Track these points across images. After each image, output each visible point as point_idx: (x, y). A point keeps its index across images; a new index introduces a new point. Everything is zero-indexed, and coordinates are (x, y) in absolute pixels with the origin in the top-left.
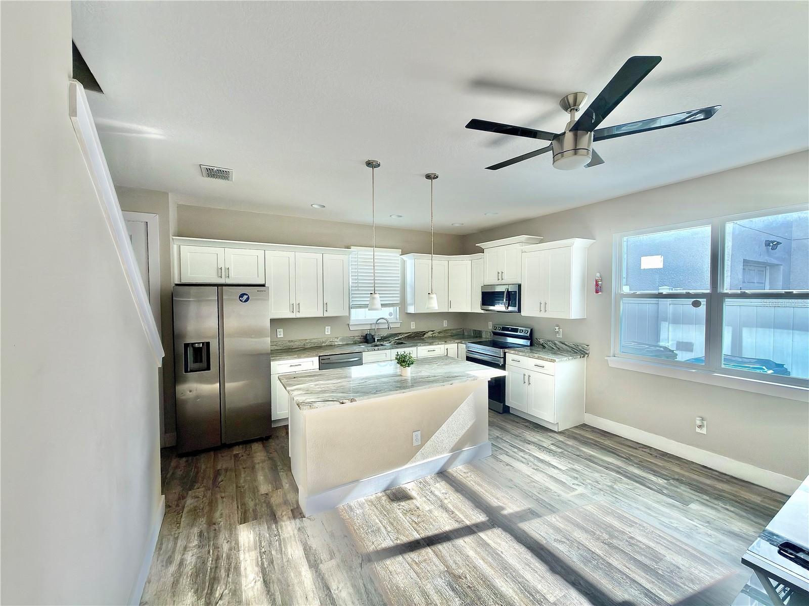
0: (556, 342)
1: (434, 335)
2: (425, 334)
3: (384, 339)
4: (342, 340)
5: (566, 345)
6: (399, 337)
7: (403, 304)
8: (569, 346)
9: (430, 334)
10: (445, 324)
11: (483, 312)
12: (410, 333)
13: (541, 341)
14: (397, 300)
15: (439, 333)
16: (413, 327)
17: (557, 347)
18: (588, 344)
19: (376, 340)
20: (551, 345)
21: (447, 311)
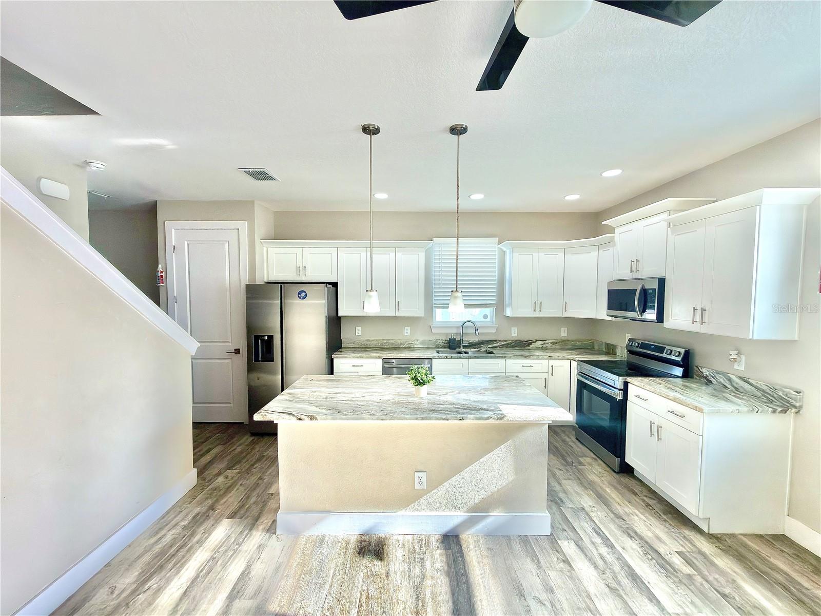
0: (733, 377)
1: (544, 346)
2: (531, 344)
3: (471, 345)
4: (422, 343)
5: (751, 385)
6: (494, 345)
7: (500, 306)
8: (756, 388)
9: (539, 344)
10: (564, 333)
11: (610, 318)
12: (509, 340)
13: (706, 372)
14: (493, 300)
15: (553, 343)
16: (514, 333)
17: (733, 386)
18: (799, 387)
19: (462, 347)
20: (722, 380)
21: (561, 316)
